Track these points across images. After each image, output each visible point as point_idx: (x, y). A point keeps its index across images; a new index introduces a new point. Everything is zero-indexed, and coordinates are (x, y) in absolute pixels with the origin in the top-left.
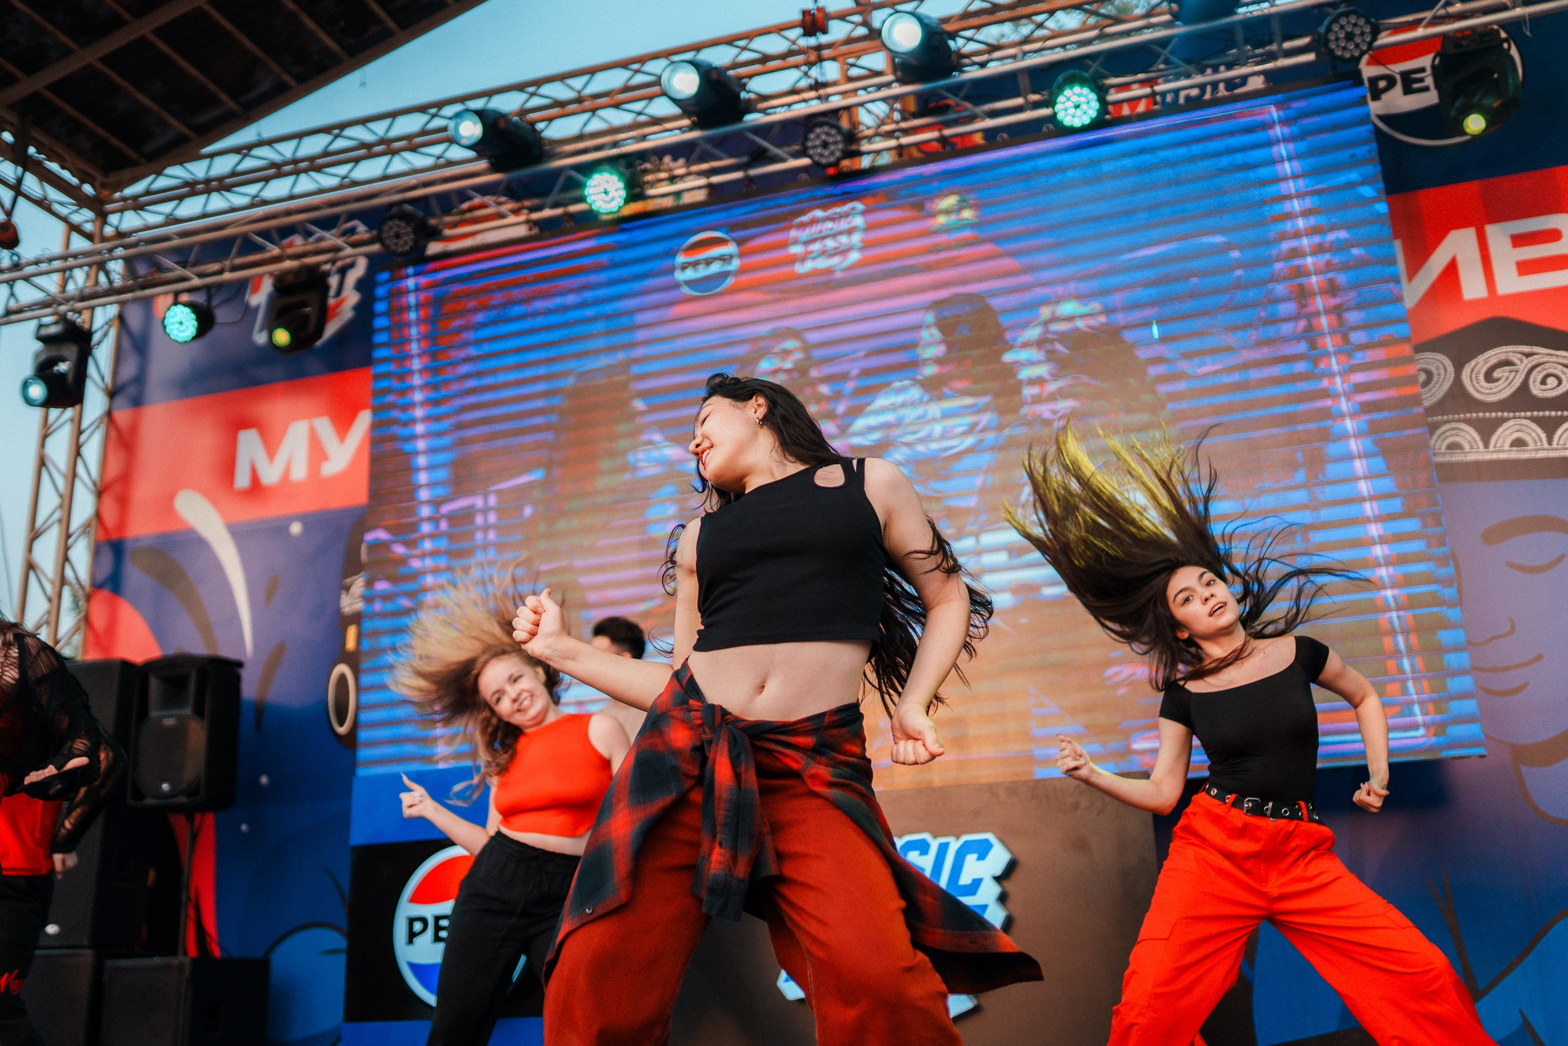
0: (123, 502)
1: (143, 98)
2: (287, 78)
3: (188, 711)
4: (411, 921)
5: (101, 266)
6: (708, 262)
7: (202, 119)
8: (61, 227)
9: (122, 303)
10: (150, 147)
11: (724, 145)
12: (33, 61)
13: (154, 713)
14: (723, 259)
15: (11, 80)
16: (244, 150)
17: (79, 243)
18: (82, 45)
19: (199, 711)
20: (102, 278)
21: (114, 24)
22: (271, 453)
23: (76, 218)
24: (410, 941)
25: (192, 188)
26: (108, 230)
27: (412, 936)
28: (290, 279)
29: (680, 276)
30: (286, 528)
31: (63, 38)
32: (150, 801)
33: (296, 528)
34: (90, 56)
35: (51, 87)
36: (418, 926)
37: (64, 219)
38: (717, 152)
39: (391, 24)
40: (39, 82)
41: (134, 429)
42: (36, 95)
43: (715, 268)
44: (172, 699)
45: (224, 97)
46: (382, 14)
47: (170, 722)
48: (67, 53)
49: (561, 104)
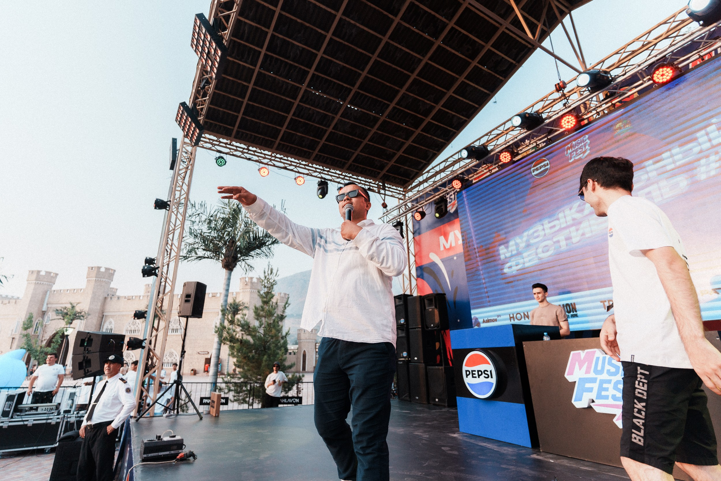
0: (421, 257)
1: (406, 168)
2: (435, 152)
3: (433, 307)
4: (466, 371)
5: (406, 205)
6: (540, 168)
7: (420, 167)
8: (397, 199)
9: (412, 212)
10: (411, 177)
11: (540, 132)
12: (382, 168)
13: (427, 308)
14: (545, 166)
15: (379, 173)
16: (428, 172)
17: (401, 201)
18: (390, 161)
19: (436, 307)
20: (407, 207)
21: (395, 154)
22: (447, 241)
23: (400, 197)
24: (467, 377)
25: (421, 183)
26: (407, 198)
27: (467, 376)
28: (437, 201)
29: (533, 174)
30: (453, 258)
31: (385, 161)
32: (430, 329)
33: (455, 258)
34: (392, 163)
35: (387, 172)
36: (468, 373)
37: (398, 198)
38: (539, 134)
39: (454, 130)
40: (384, 172)
41: (420, 241)
42: (385, 174)
43: (543, 169)
44: (430, 304)
45: (422, 161)
46: (452, 129)
47: (430, 310)
48: (388, 164)
49: (498, 135)
